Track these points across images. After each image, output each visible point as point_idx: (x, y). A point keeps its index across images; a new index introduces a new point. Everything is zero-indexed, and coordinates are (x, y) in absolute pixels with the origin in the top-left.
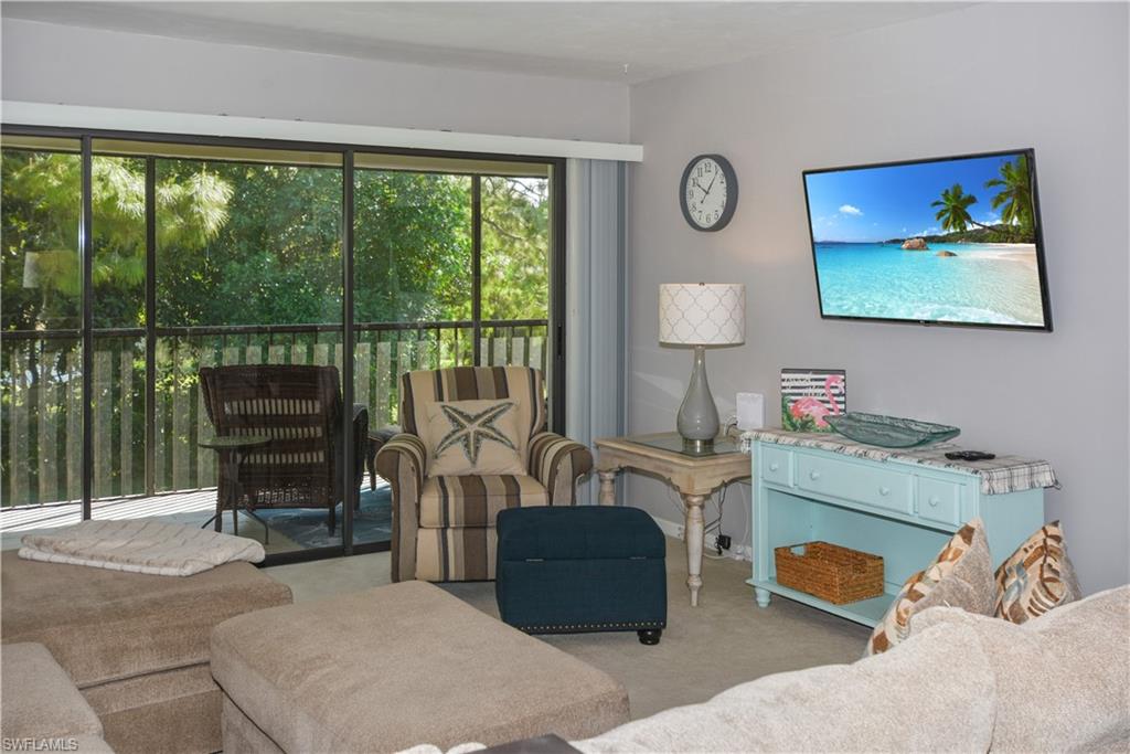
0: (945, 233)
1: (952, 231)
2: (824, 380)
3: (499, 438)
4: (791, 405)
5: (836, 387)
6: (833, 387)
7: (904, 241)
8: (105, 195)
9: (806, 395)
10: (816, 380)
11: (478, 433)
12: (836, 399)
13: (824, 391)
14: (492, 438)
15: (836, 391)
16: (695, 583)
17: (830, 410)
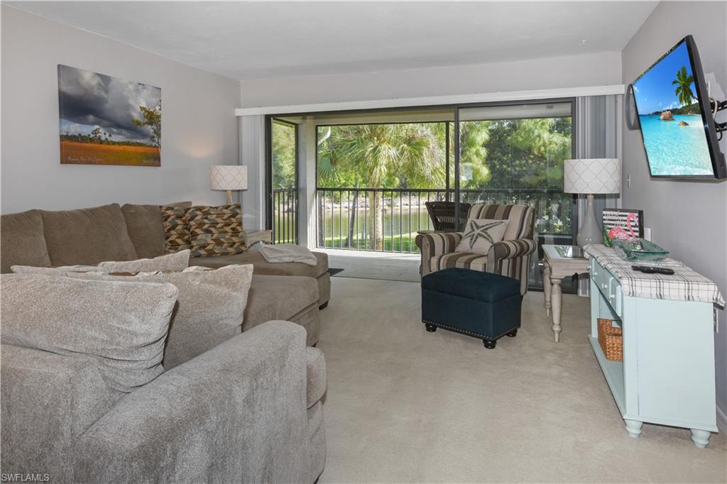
0: (681, 106)
1: (684, 105)
2: (626, 216)
3: (488, 238)
4: (608, 231)
5: (633, 221)
6: (631, 221)
7: (661, 113)
9: (616, 225)
10: (621, 216)
11: (479, 234)
12: (633, 229)
13: (626, 223)
14: (485, 237)
15: (633, 224)
16: (556, 329)
17: (631, 236)
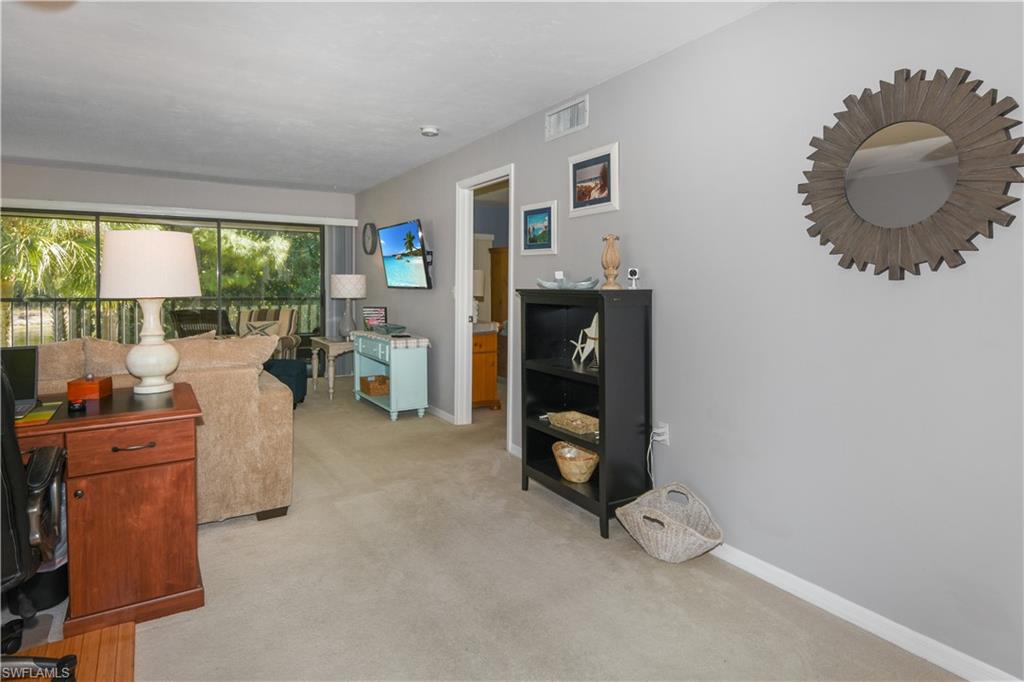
1: (410, 251)
2: (378, 311)
4: (367, 321)
7: (396, 255)
8: (228, 245)
9: (372, 317)
10: (375, 311)
12: (381, 318)
13: (377, 315)
15: (382, 315)
16: (331, 391)
17: (380, 323)
